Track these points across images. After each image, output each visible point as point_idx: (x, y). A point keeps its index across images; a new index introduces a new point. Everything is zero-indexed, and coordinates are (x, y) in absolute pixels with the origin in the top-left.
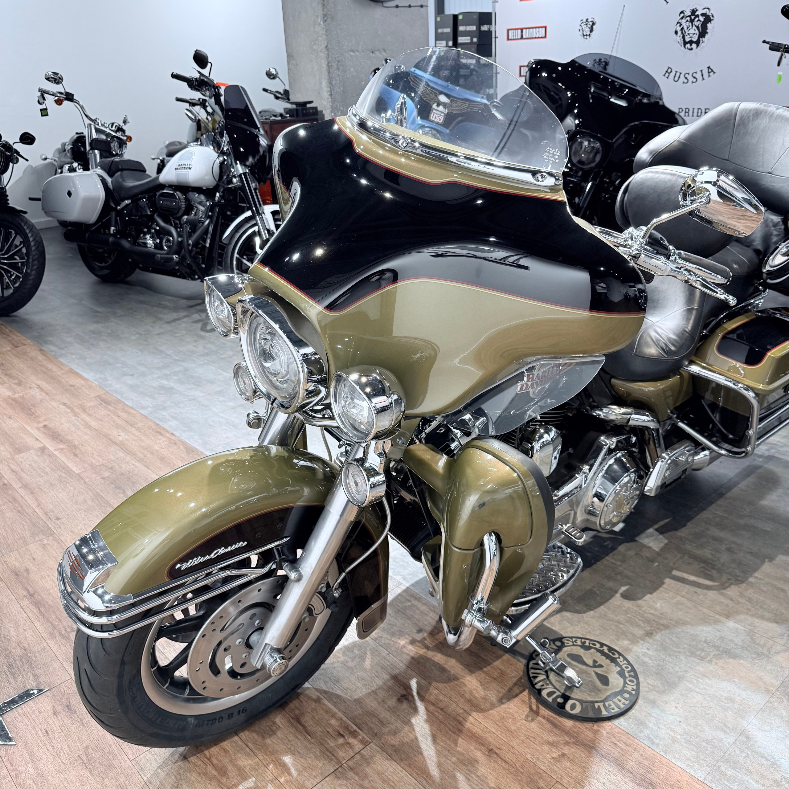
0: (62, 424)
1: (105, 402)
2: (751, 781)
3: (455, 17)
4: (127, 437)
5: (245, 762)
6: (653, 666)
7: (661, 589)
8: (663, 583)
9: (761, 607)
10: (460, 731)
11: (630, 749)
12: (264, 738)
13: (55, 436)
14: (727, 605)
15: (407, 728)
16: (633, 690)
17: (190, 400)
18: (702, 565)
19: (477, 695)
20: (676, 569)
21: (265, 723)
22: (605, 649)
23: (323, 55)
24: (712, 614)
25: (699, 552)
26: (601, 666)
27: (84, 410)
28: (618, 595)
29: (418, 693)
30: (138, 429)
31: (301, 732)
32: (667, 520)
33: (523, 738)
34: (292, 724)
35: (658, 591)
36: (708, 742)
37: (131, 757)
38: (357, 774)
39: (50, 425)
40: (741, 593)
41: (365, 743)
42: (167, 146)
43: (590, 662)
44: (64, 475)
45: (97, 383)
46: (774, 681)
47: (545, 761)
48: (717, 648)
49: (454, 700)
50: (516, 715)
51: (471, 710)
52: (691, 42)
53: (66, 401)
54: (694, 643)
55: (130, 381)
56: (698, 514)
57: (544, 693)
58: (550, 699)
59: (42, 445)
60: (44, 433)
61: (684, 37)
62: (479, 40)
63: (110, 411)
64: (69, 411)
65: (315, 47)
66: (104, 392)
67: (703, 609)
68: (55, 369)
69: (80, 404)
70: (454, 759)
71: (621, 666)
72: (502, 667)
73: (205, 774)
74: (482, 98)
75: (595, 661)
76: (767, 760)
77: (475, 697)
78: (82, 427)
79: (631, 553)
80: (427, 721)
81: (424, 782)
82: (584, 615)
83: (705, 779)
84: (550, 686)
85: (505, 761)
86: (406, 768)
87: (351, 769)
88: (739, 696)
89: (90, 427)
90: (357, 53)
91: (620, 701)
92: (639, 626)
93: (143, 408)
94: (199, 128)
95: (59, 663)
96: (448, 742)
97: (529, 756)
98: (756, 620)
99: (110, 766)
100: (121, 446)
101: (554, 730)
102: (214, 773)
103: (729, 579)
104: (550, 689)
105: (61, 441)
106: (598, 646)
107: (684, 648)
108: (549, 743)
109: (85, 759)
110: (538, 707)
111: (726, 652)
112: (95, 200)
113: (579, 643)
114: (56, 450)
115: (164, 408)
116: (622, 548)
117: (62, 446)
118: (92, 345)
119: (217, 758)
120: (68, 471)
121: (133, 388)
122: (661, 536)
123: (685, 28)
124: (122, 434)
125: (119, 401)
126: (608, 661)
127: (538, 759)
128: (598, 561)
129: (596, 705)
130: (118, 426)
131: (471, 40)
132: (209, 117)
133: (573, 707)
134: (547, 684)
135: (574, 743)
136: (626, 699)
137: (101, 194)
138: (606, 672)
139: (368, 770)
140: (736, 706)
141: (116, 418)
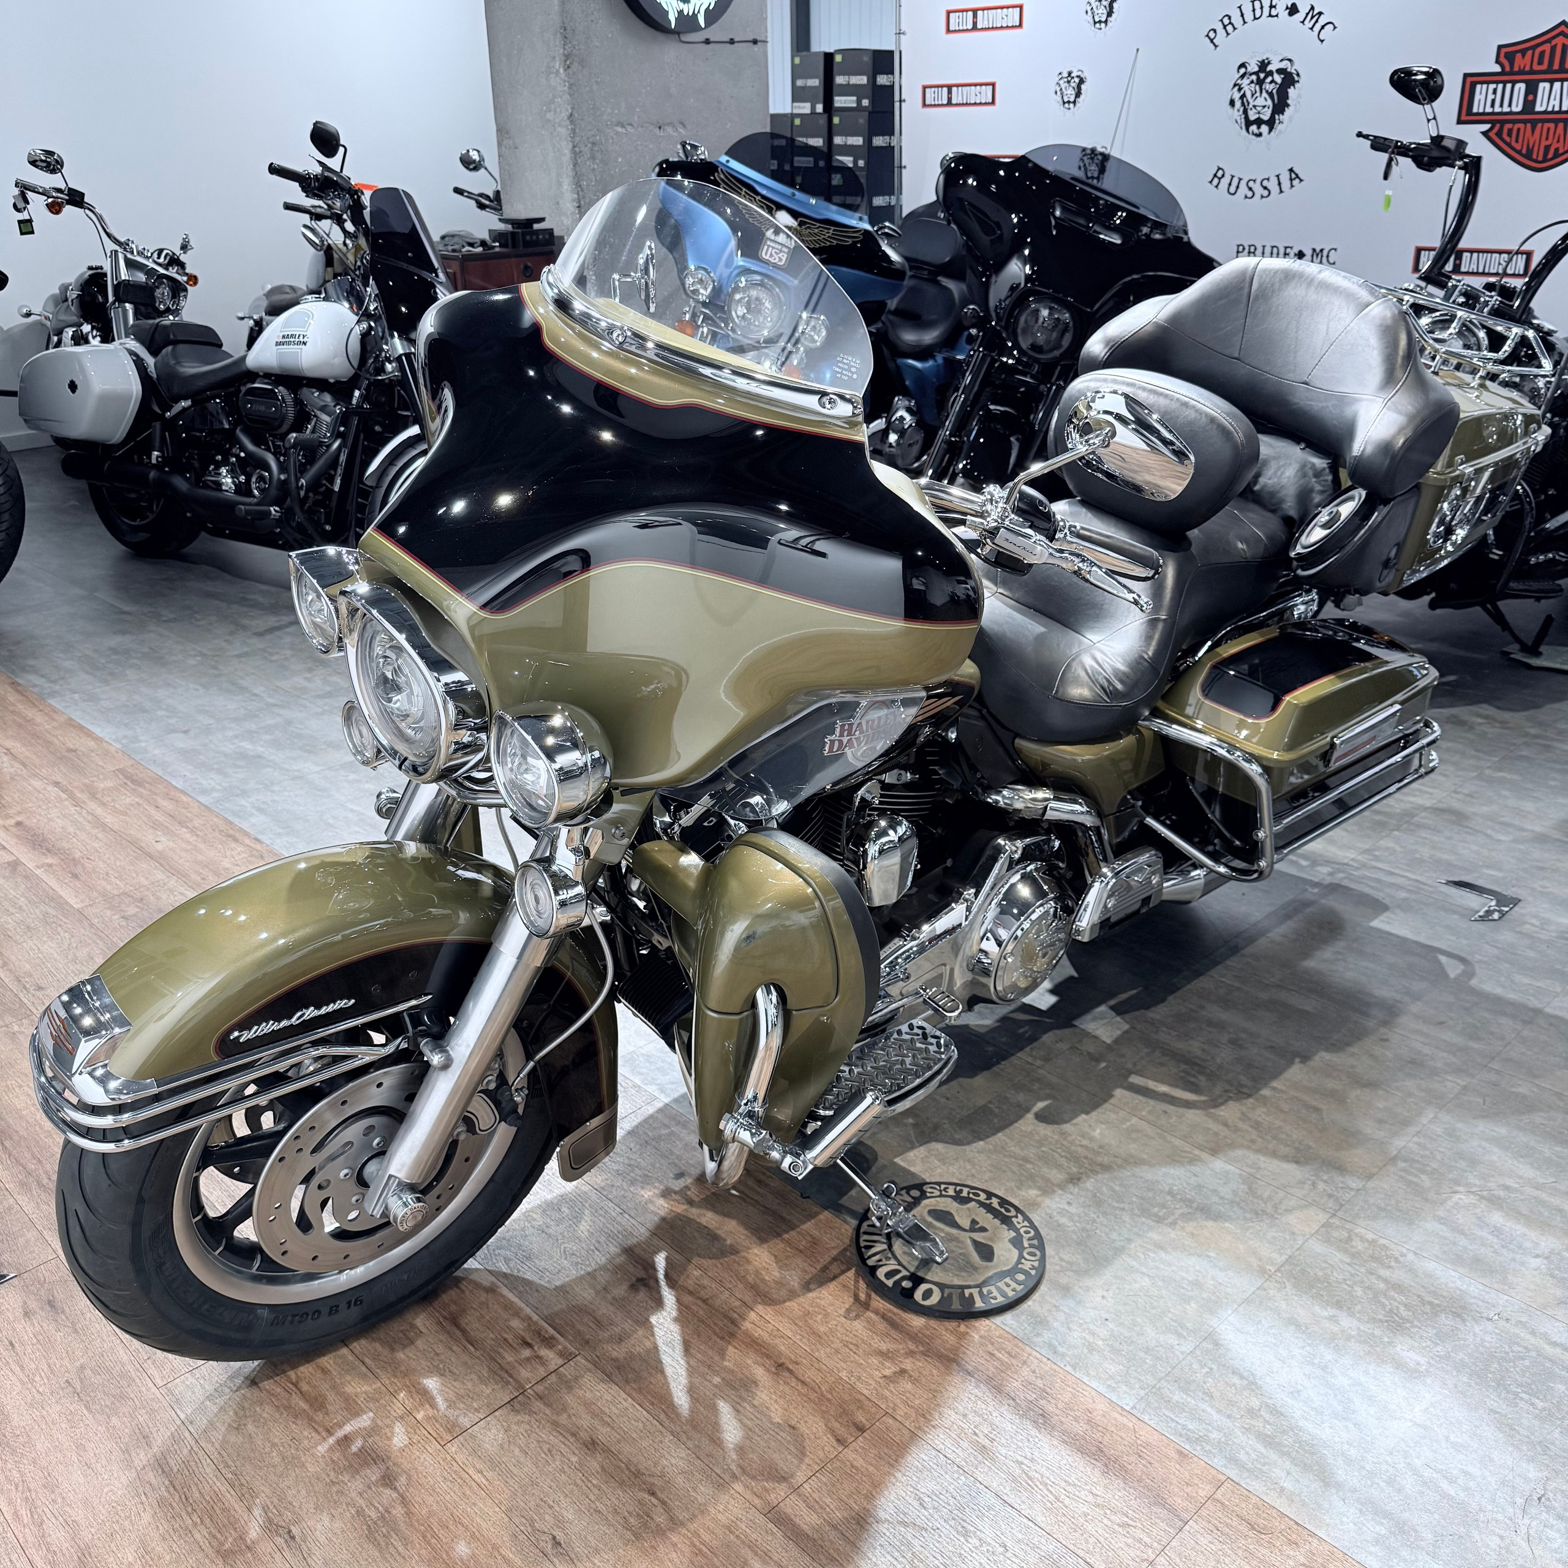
0: (50, 820)
1: (133, 781)
2: (1209, 1409)
3: (829, 57)
4: (171, 844)
5: (357, 1388)
6: (1074, 1232)
7: (1106, 1106)
8: (1112, 1096)
9: (1275, 1137)
10: (732, 1335)
11: (1014, 1362)
12: (393, 1350)
13: (38, 842)
14: (1216, 1134)
15: (641, 1332)
16: (1033, 1268)
17: (294, 778)
18: (1183, 1067)
19: (767, 1278)
20: (1136, 1073)
21: (396, 1327)
22: (995, 1202)
23: (563, 131)
24: (1188, 1148)
25: (1180, 1045)
26: (983, 1229)
27: (93, 796)
28: (1030, 1116)
29: (667, 1276)
30: (193, 831)
31: (456, 1340)
32: (1134, 992)
33: (837, 1344)
34: (443, 1327)
35: (1100, 1110)
36: (1147, 1350)
37: (160, 1383)
38: (549, 1405)
39: (27, 822)
40: (1243, 1114)
41: (567, 1356)
42: (269, 294)
43: (965, 1223)
44: (52, 912)
45: (118, 746)
46: (1275, 1256)
47: (871, 1381)
48: (1188, 1202)
49: (729, 1285)
50: (830, 1309)
51: (755, 1302)
52: (1259, 122)
53: (59, 778)
54: (1150, 1195)
55: (181, 742)
56: (1189, 982)
57: (881, 1273)
58: (890, 1283)
59: (11, 858)
60: (18, 837)
61: (1245, 112)
62: (873, 102)
63: (141, 796)
64: (64, 796)
65: (548, 116)
66: (132, 762)
67: (1173, 1140)
68: (39, 718)
69: (85, 785)
70: (717, 1380)
71: (1017, 1231)
72: (816, 1233)
73: (288, 1408)
74: (861, 219)
75: (974, 1222)
76: (1242, 1377)
77: (763, 1280)
78: (88, 827)
79: (1063, 1046)
80: (676, 1320)
81: (662, 1416)
82: (967, 1148)
83: (1134, 1407)
84: (893, 1261)
85: (803, 1382)
86: (634, 1394)
87: (540, 1397)
88: (1213, 1279)
89: (103, 826)
90: (629, 128)
91: (1008, 1285)
92: (1059, 1167)
93: (204, 792)
94: (329, 261)
95: (35, 1233)
96: (710, 1352)
97: (844, 1375)
98: (1262, 1158)
99: (123, 1397)
100: (161, 860)
101: (893, 1333)
102: (303, 1405)
103: (1226, 1091)
104: (892, 1265)
105: (48, 850)
106: (983, 1197)
107: (1131, 1203)
108: (880, 1353)
109: (78, 1386)
110: (869, 1296)
111: (1202, 1210)
112: (126, 398)
113: (951, 1192)
114: (38, 867)
115: (244, 793)
116: (1047, 1038)
117: (49, 860)
118: (112, 674)
119: (309, 1383)
120: (61, 905)
121: (187, 755)
122: (1118, 1019)
123: (1248, 94)
124: (162, 839)
125: (160, 780)
126: (997, 1222)
127: (859, 1379)
128: (1004, 1059)
129: (967, 1292)
130: (156, 825)
131: (859, 102)
132: (348, 241)
133: (927, 1294)
134: (888, 1259)
135: (923, 1353)
136: (1019, 1283)
137: (135, 387)
138: (991, 1239)
139: (569, 1399)
140: (1205, 1295)
141: (152, 811)
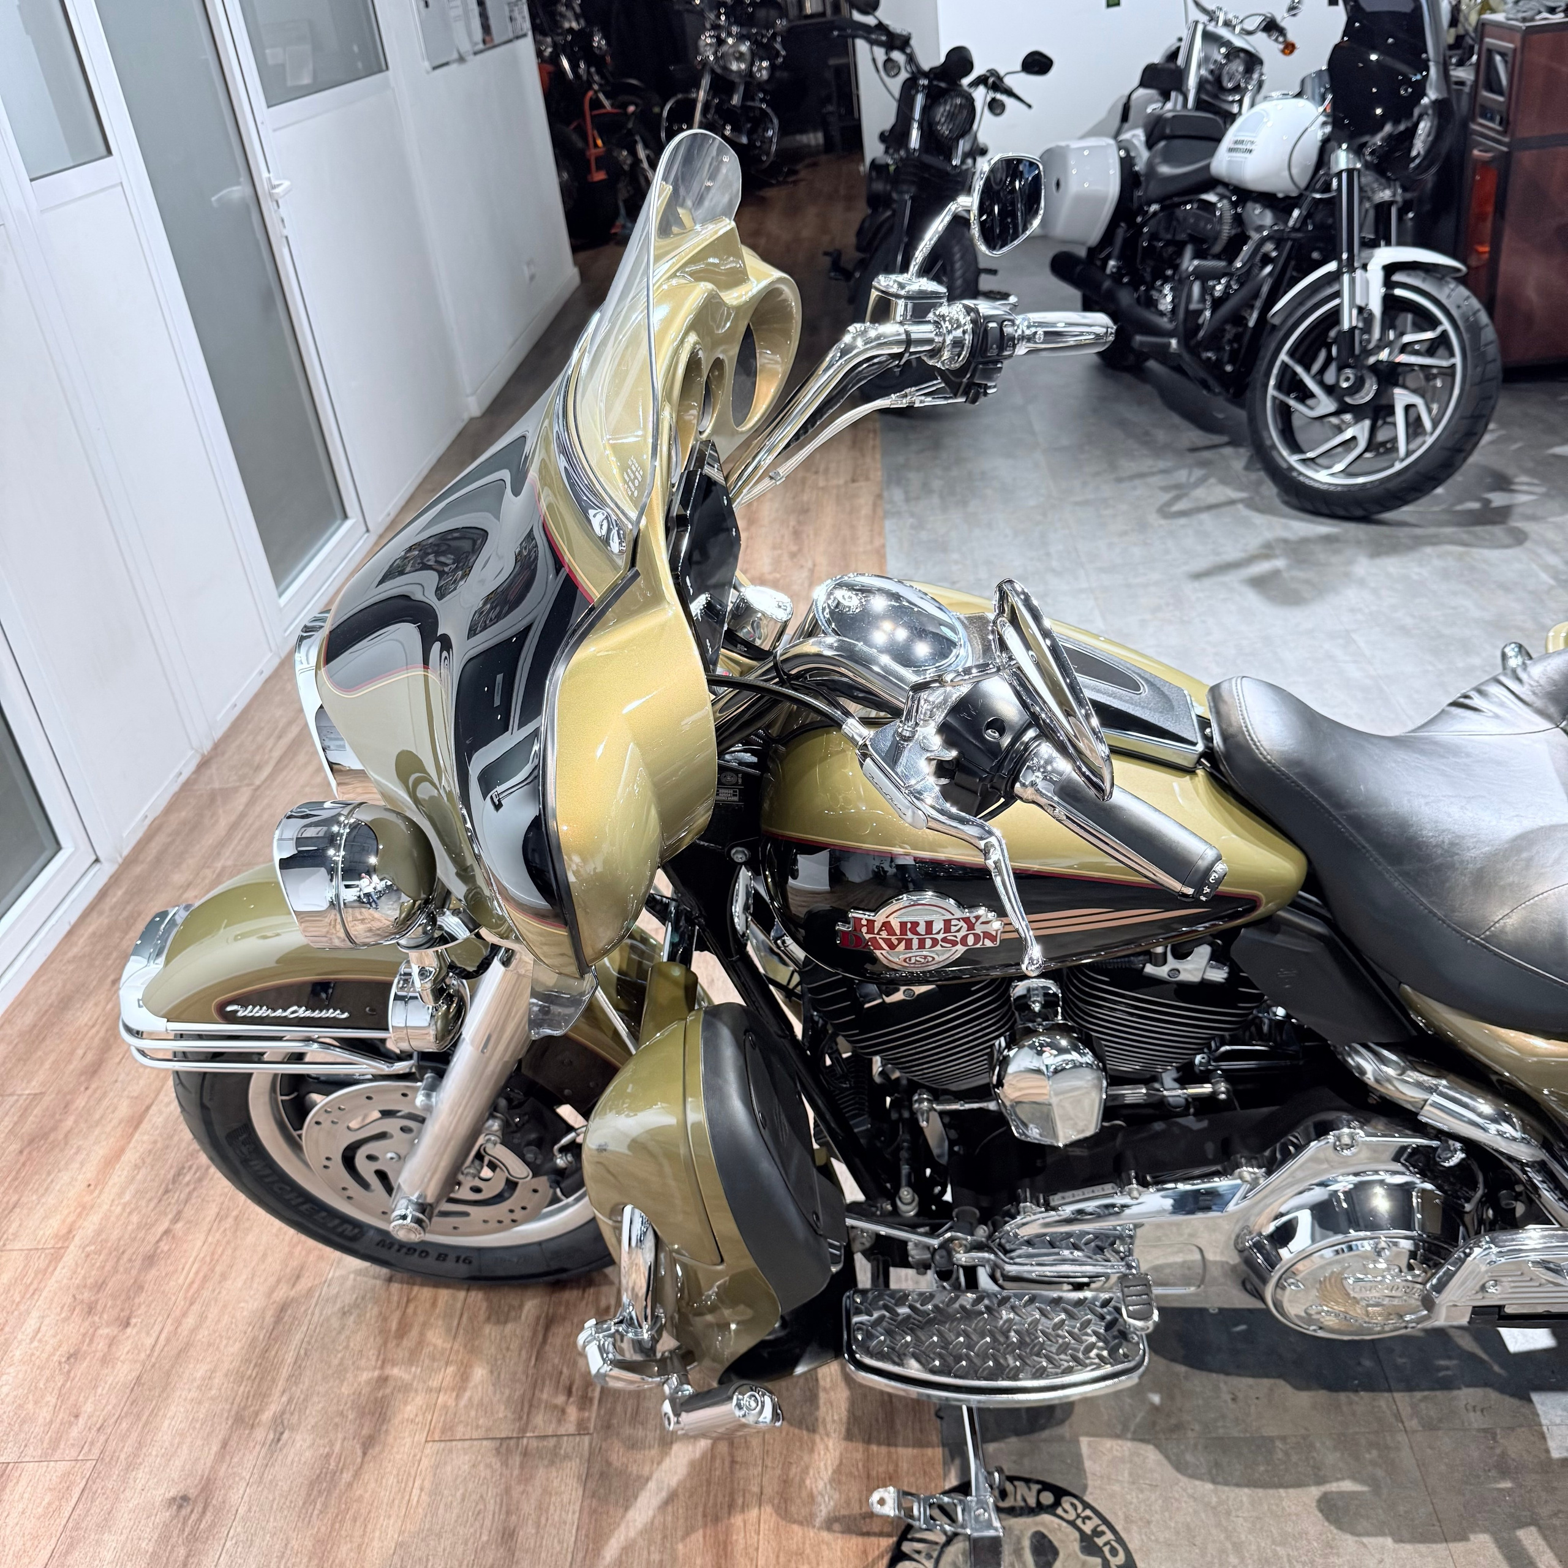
19: (808, 1482)
20: (1540, 1528)
21: (508, 1297)
28: (1315, 1492)
34: (537, 1324)
35: (1422, 1548)
38: (522, 1467)
41: (581, 1429)
51: (771, 1501)
70: (656, 1557)
72: (904, 1466)
73: (385, 1319)
77: (803, 1481)
79: (1476, 1420)
86: (586, 1511)
87: (525, 1454)
112: (1100, 200)
113: (1088, 1528)
119: (416, 1307)
134: (929, 1556)
139: (541, 1472)
